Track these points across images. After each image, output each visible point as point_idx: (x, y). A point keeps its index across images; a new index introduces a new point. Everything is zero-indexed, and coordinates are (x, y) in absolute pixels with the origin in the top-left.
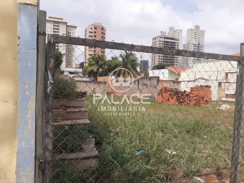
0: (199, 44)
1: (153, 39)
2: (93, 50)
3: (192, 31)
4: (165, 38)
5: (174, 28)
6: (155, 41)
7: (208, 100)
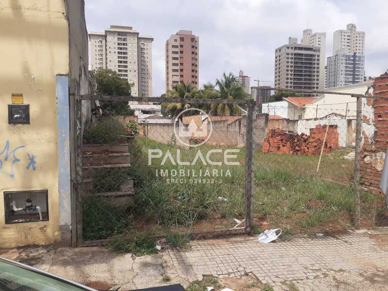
0: (354, 56)
1: (276, 51)
2: (179, 75)
3: (343, 34)
4: (296, 48)
5: (311, 30)
6: (280, 54)
7: (332, 147)
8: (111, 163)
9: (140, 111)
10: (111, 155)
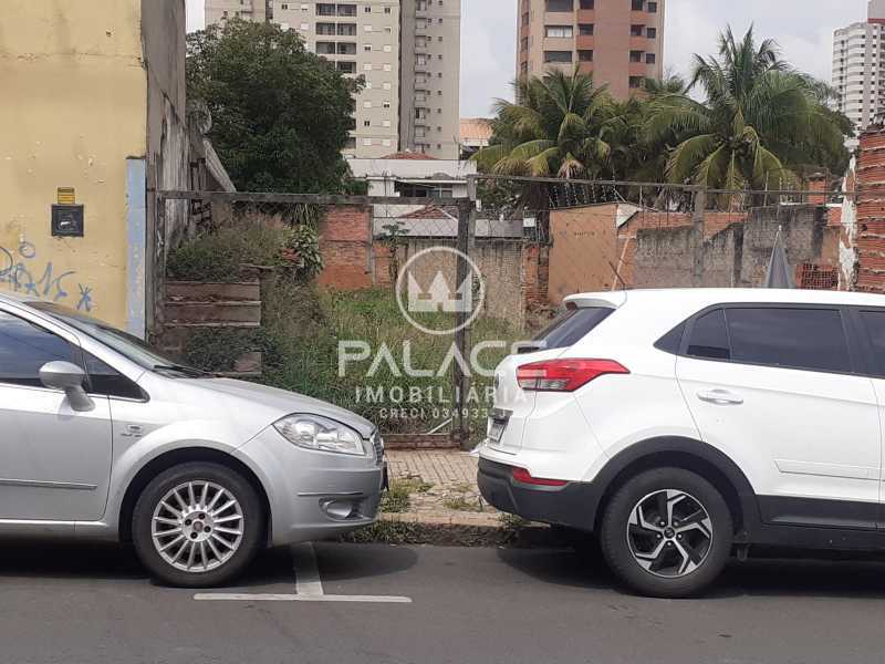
2: (574, 23)
8: (218, 321)
9: (392, 185)
10: (220, 302)
